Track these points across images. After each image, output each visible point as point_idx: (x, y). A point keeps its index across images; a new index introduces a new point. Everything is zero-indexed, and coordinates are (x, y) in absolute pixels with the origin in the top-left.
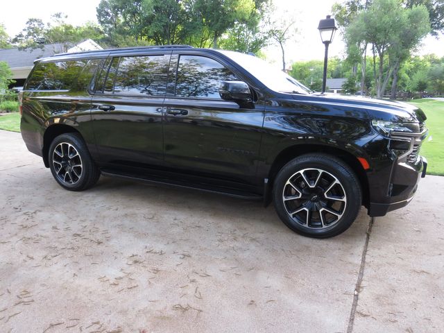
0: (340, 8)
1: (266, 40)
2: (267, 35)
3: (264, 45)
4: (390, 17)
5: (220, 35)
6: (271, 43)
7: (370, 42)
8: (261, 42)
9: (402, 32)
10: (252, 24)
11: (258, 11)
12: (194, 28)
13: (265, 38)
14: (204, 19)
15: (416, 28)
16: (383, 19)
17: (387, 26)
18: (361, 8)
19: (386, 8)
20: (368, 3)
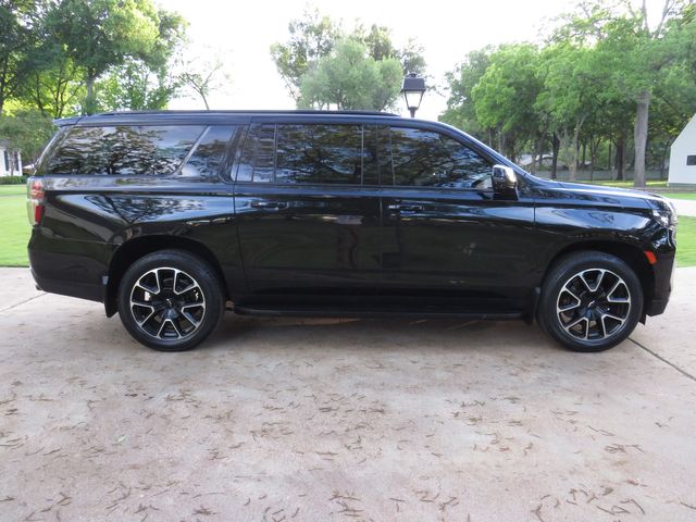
0: (283, 50)
1: (177, 89)
2: (177, 81)
3: (176, 97)
4: (359, 69)
5: (97, 75)
6: (185, 94)
7: (334, 102)
8: (169, 91)
9: (374, 90)
10: (155, 60)
11: (164, 42)
12: (49, 59)
13: (176, 85)
14: (66, 46)
15: (390, 87)
16: (351, 72)
17: (356, 82)
18: (312, 53)
19: (352, 57)
20: (319, 47)
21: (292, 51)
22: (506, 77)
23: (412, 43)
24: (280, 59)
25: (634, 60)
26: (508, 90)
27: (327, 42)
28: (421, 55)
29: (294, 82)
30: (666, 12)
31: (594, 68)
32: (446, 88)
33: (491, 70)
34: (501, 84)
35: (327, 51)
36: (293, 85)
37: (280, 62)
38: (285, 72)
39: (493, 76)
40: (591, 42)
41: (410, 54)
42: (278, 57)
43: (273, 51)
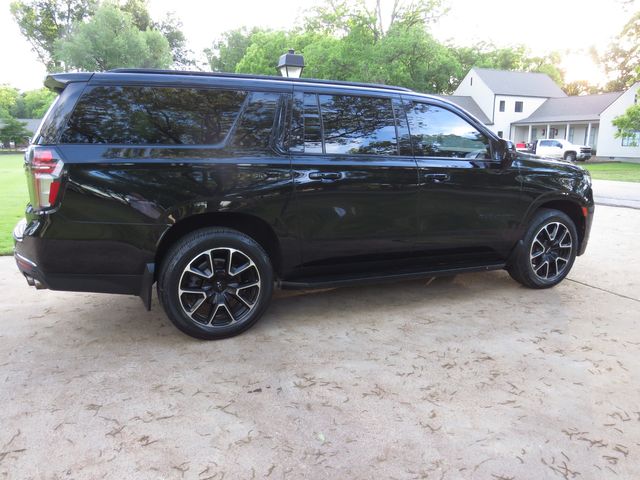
4: (124, 39)
16: (116, 40)
17: (121, 50)
18: (62, 16)
19: (115, 25)
20: (70, 11)
21: (37, 12)
22: (267, 58)
23: (171, 17)
24: (25, 20)
25: (374, 53)
26: (270, 69)
27: (78, 6)
28: (180, 30)
29: (42, 45)
30: (394, 15)
31: (343, 56)
32: (205, 64)
33: (252, 50)
34: (263, 64)
35: (80, 17)
36: (41, 49)
37: (24, 23)
38: (30, 34)
39: (256, 56)
40: (339, 34)
41: (169, 28)
42: (21, 17)
43: (14, 10)
